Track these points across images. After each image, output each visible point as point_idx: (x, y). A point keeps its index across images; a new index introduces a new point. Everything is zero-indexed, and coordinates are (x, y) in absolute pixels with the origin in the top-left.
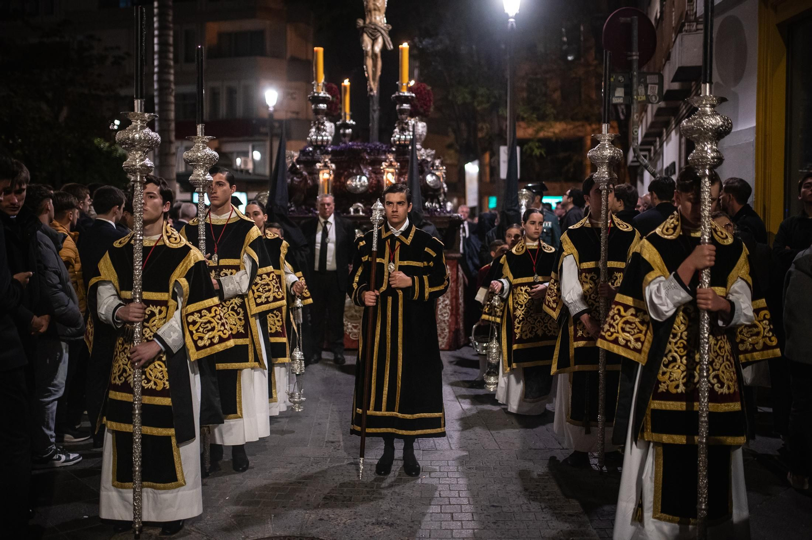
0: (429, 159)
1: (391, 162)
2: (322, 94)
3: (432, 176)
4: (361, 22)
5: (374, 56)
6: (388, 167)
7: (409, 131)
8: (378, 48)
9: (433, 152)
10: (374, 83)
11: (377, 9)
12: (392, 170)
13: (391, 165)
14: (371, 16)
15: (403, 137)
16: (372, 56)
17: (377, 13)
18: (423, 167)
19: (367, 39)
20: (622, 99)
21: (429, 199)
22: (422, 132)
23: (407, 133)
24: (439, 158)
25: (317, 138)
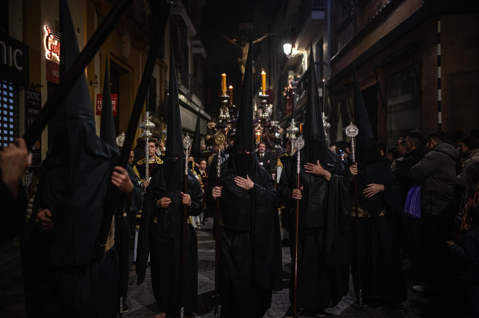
0: (276, 126)
1: (259, 127)
2: (226, 96)
3: (278, 134)
4: (240, 60)
6: (258, 129)
9: (278, 122)
11: (247, 53)
12: (260, 131)
13: (259, 129)
14: (245, 57)
15: (263, 116)
18: (274, 130)
19: (243, 68)
21: (277, 144)
22: (270, 112)
23: (266, 113)
24: (280, 125)
25: (224, 116)
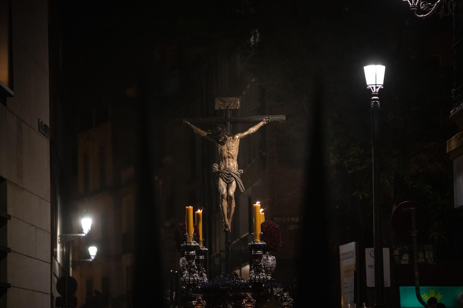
1: (250, 298)
4: (216, 166)
5: (229, 198)
6: (247, 303)
7: (263, 272)
8: (232, 192)
10: (229, 220)
11: (230, 157)
12: (250, 305)
14: (225, 162)
15: (258, 277)
16: (227, 198)
17: (231, 160)
19: (222, 184)
20: (408, 261)
22: (272, 264)
23: (261, 274)
24: (286, 292)
25: (190, 279)
